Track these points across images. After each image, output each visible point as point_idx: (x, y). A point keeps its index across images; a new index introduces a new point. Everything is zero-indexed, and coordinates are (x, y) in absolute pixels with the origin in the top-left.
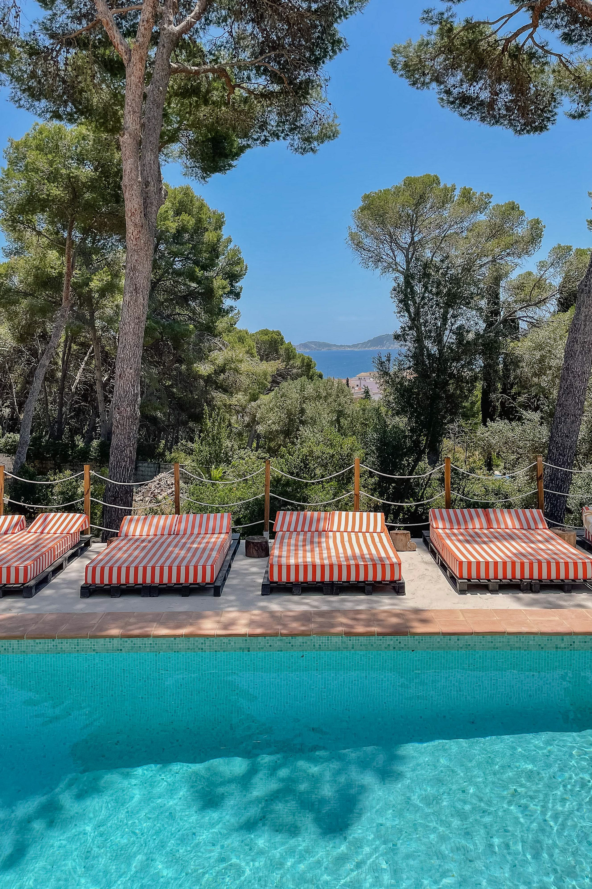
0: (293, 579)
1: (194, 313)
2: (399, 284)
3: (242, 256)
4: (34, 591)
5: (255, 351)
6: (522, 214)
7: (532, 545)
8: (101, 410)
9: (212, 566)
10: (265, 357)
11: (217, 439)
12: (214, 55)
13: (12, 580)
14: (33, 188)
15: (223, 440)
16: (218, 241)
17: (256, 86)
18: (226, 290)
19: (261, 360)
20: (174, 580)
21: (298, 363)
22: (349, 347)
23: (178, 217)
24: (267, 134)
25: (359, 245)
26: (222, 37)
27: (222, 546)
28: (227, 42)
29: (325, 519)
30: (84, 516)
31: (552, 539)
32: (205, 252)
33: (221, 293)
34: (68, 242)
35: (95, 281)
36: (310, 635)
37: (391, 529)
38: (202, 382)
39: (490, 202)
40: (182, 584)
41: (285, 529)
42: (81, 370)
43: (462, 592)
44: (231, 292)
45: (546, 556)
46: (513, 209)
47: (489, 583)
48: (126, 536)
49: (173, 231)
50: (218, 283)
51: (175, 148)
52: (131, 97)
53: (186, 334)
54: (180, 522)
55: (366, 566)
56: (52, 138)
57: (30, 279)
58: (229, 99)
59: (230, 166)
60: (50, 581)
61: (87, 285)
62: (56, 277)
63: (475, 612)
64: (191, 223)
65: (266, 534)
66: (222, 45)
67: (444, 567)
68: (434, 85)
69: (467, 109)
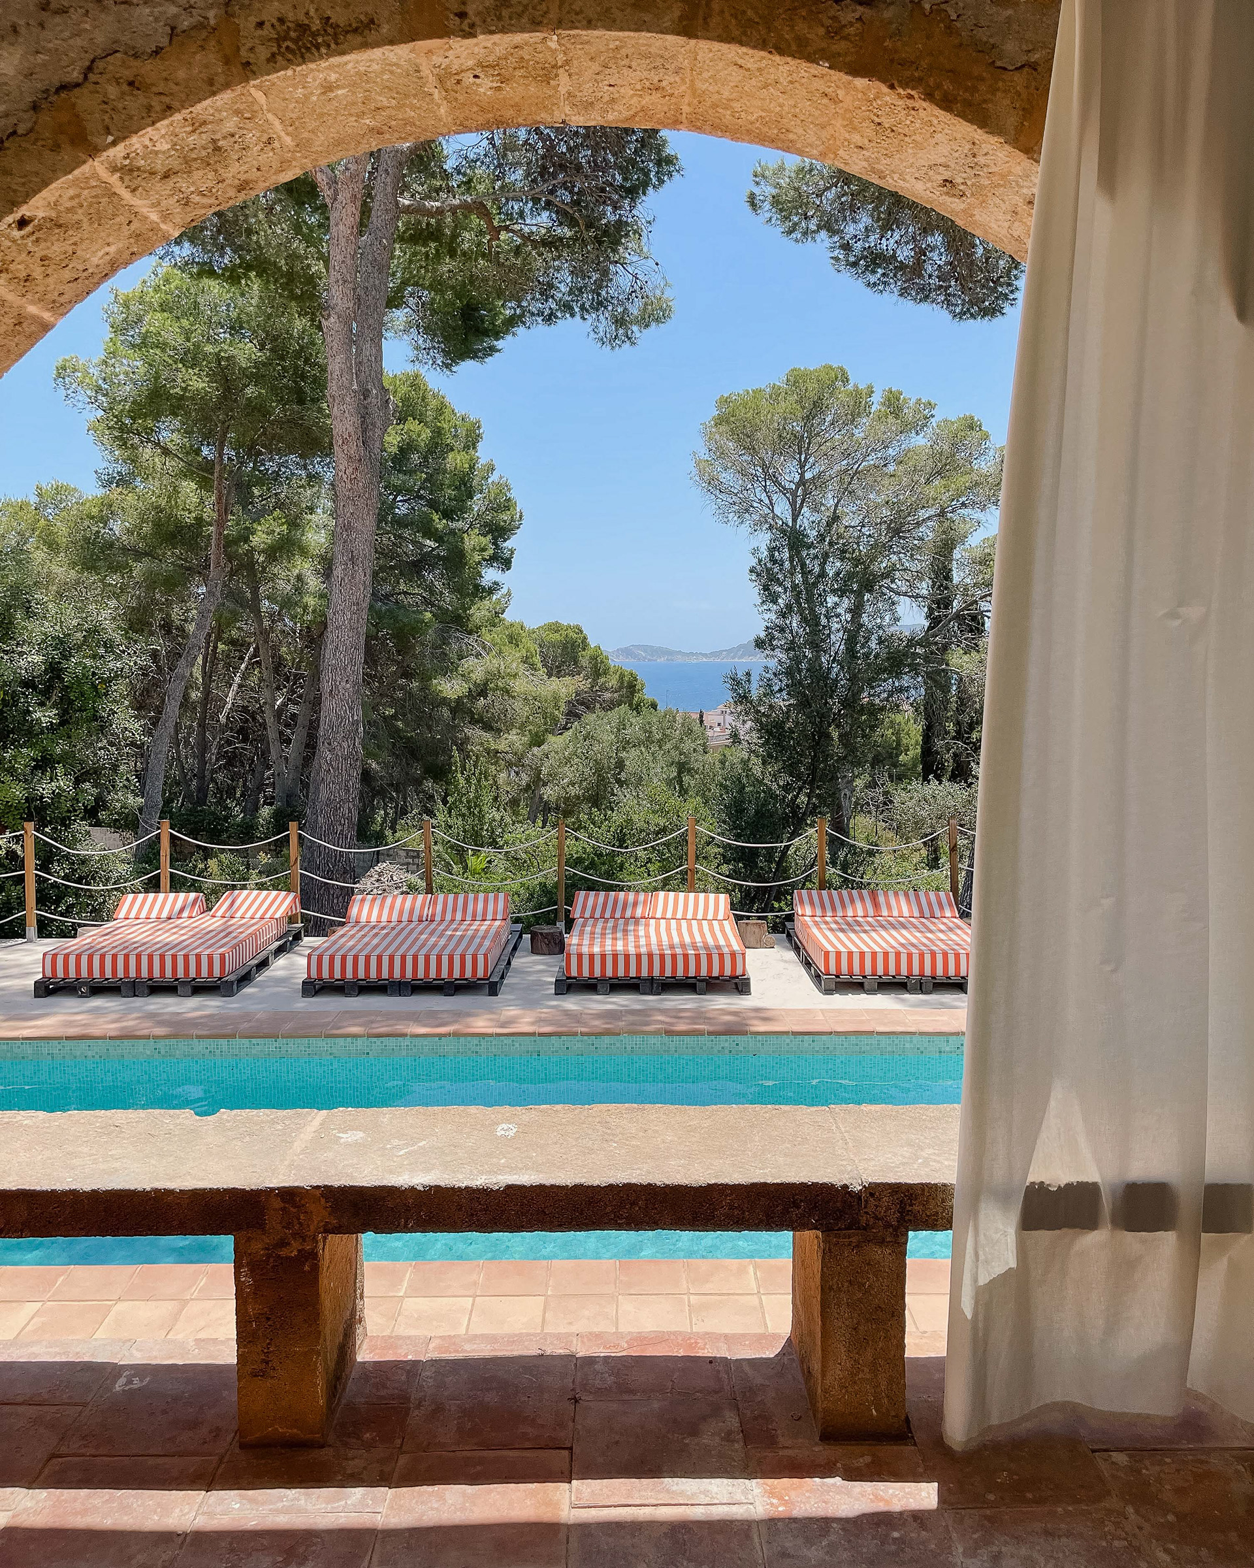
0: (597, 973)
1: (432, 592)
2: (760, 561)
3: (513, 494)
4: (235, 987)
5: (537, 659)
6: (986, 437)
7: (929, 935)
8: (273, 755)
9: (486, 956)
10: (555, 671)
11: (476, 806)
12: (464, 175)
13: (204, 973)
14: (157, 378)
15: (485, 808)
16: (472, 467)
17: (534, 229)
18: (486, 554)
19: (550, 675)
20: (433, 974)
21: (613, 682)
22: (705, 655)
23: (401, 426)
24: (554, 306)
25: (713, 485)
26: (477, 145)
27: (497, 934)
28: (485, 155)
29: (645, 902)
30: (292, 895)
31: (959, 928)
32: (449, 487)
33: (477, 558)
34: (217, 468)
35: (260, 533)
36: (619, 1034)
37: (738, 918)
38: (446, 712)
39: (933, 416)
40: (443, 979)
41: (587, 915)
42: (235, 687)
43: (828, 992)
44: (494, 558)
45: (944, 947)
46: (971, 428)
47: (864, 980)
48: (357, 922)
49: (394, 450)
50: (473, 540)
51: (400, 316)
52: (340, 258)
53: (417, 628)
54: (435, 903)
55: (698, 956)
56: (188, 290)
57: (147, 528)
58: (490, 247)
59: (493, 350)
60: (254, 978)
61: (246, 540)
62: (192, 525)
63: (839, 1012)
64: (423, 436)
65: (561, 925)
66: (478, 160)
67: (808, 964)
68: (823, 234)
69: (878, 275)
